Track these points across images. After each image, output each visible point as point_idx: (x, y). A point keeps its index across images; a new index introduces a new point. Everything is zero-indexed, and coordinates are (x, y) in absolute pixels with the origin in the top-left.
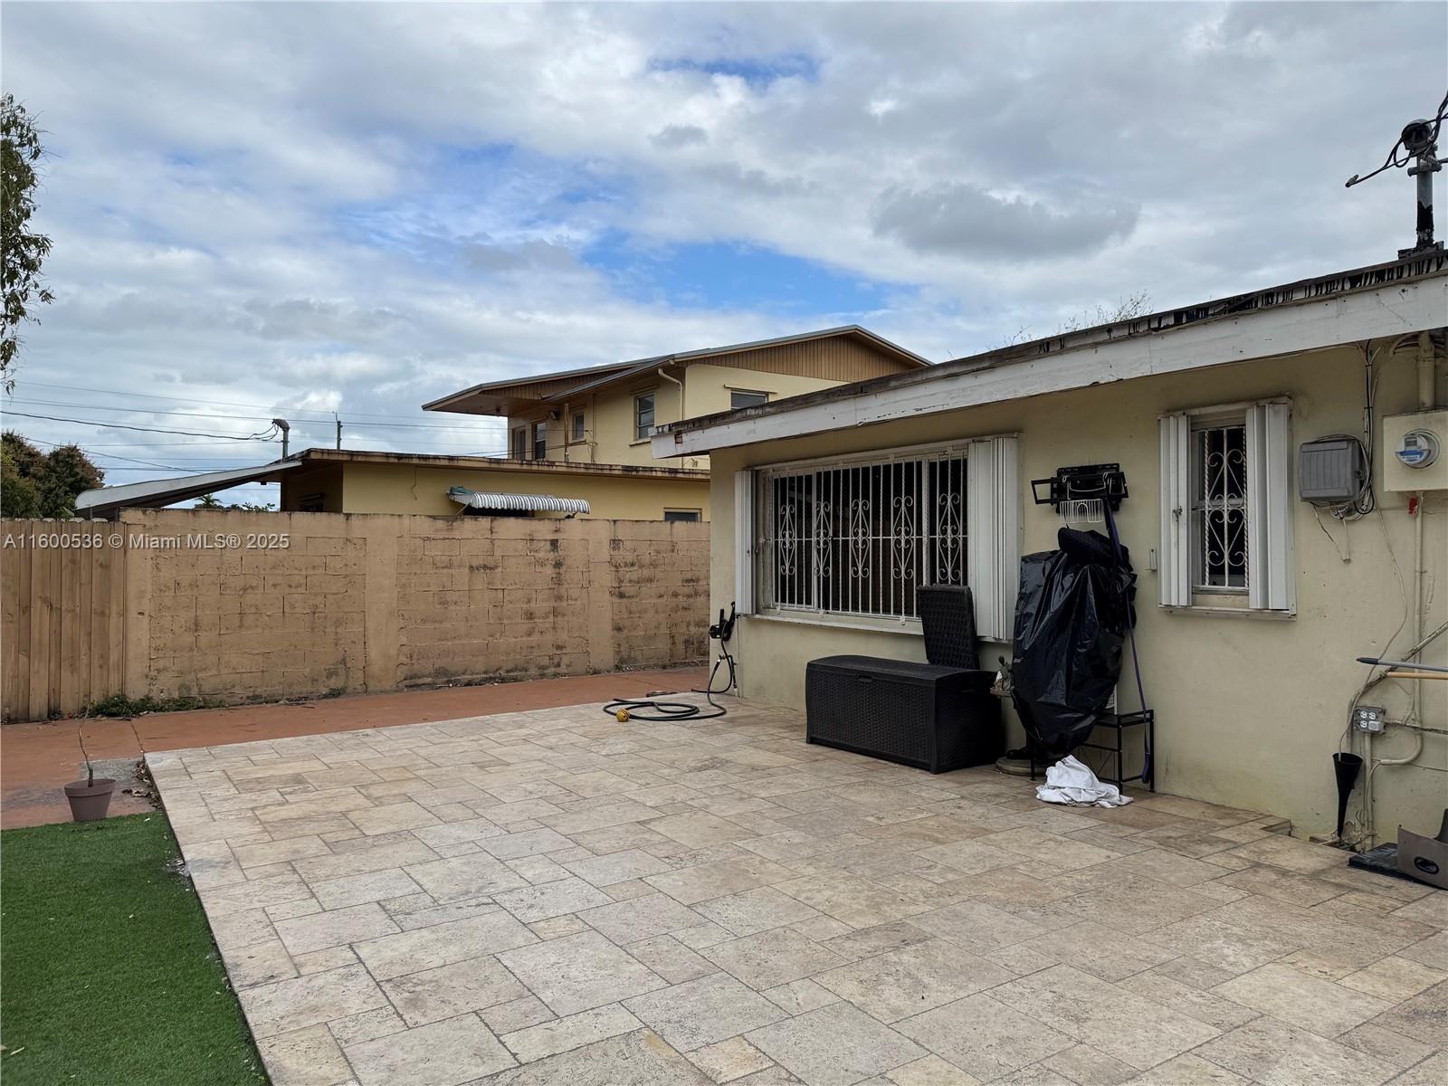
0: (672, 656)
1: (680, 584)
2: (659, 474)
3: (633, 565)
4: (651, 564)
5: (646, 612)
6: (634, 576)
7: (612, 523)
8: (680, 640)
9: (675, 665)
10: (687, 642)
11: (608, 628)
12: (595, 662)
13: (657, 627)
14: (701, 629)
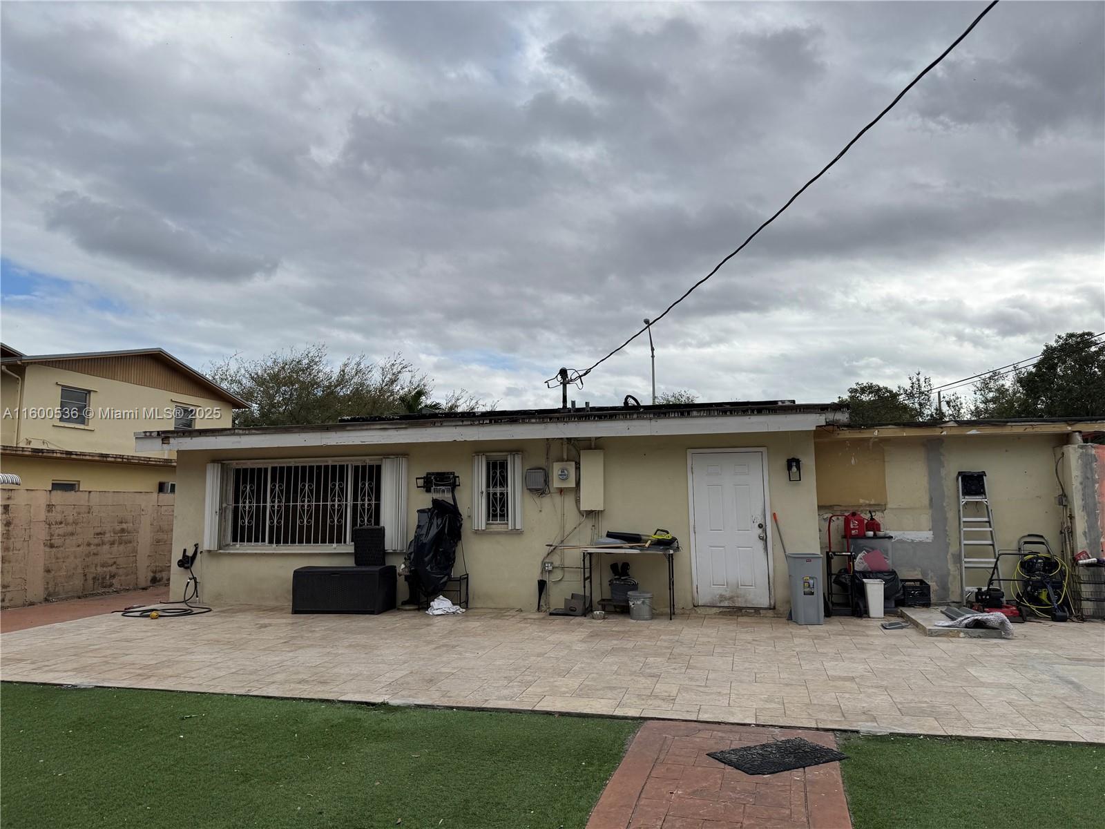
0: (84, 590)
1: (92, 536)
2: (59, 455)
3: (61, 523)
4: (74, 523)
5: (68, 558)
6: (61, 531)
7: (48, 492)
8: (90, 577)
9: (86, 596)
10: (94, 578)
11: (41, 569)
12: (30, 597)
13: (75, 569)
14: (105, 569)
